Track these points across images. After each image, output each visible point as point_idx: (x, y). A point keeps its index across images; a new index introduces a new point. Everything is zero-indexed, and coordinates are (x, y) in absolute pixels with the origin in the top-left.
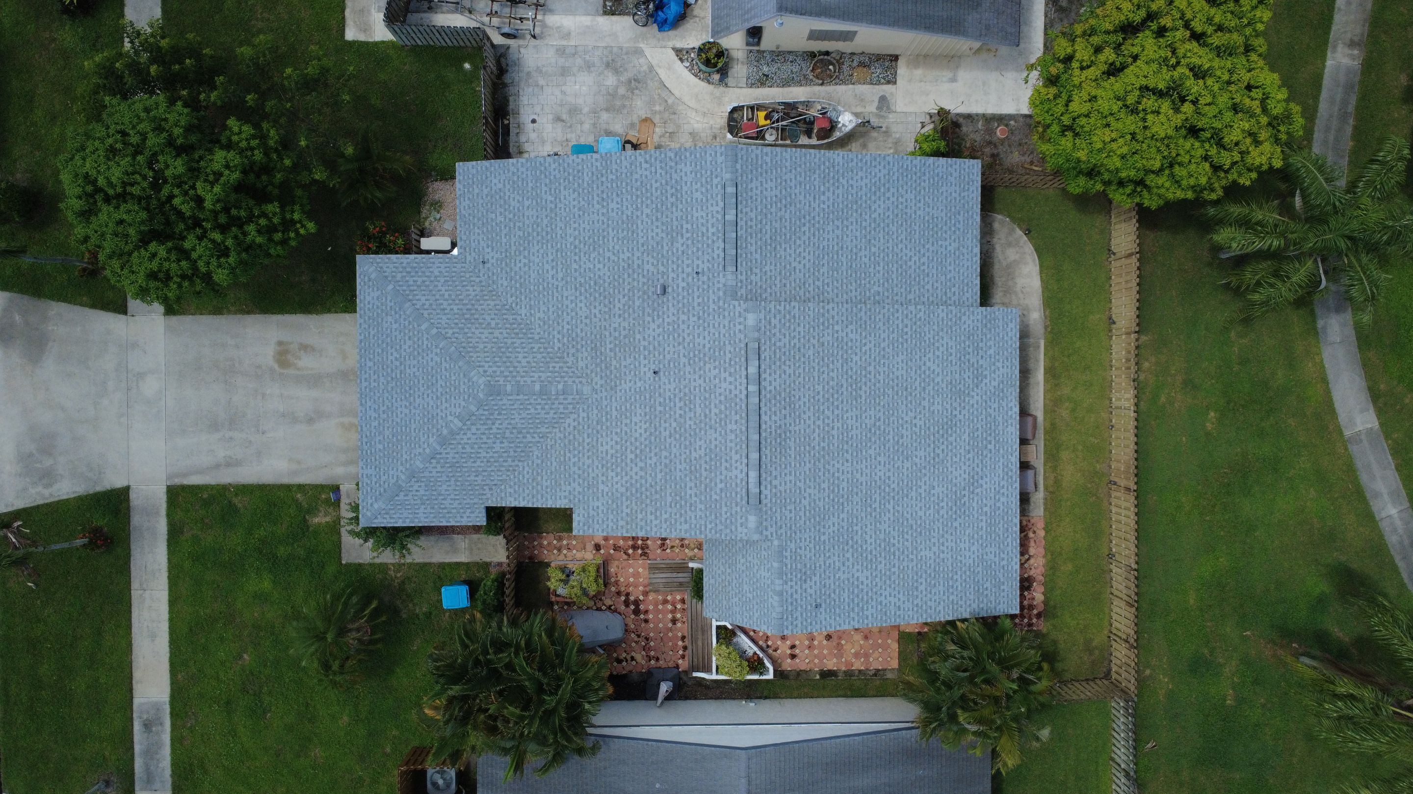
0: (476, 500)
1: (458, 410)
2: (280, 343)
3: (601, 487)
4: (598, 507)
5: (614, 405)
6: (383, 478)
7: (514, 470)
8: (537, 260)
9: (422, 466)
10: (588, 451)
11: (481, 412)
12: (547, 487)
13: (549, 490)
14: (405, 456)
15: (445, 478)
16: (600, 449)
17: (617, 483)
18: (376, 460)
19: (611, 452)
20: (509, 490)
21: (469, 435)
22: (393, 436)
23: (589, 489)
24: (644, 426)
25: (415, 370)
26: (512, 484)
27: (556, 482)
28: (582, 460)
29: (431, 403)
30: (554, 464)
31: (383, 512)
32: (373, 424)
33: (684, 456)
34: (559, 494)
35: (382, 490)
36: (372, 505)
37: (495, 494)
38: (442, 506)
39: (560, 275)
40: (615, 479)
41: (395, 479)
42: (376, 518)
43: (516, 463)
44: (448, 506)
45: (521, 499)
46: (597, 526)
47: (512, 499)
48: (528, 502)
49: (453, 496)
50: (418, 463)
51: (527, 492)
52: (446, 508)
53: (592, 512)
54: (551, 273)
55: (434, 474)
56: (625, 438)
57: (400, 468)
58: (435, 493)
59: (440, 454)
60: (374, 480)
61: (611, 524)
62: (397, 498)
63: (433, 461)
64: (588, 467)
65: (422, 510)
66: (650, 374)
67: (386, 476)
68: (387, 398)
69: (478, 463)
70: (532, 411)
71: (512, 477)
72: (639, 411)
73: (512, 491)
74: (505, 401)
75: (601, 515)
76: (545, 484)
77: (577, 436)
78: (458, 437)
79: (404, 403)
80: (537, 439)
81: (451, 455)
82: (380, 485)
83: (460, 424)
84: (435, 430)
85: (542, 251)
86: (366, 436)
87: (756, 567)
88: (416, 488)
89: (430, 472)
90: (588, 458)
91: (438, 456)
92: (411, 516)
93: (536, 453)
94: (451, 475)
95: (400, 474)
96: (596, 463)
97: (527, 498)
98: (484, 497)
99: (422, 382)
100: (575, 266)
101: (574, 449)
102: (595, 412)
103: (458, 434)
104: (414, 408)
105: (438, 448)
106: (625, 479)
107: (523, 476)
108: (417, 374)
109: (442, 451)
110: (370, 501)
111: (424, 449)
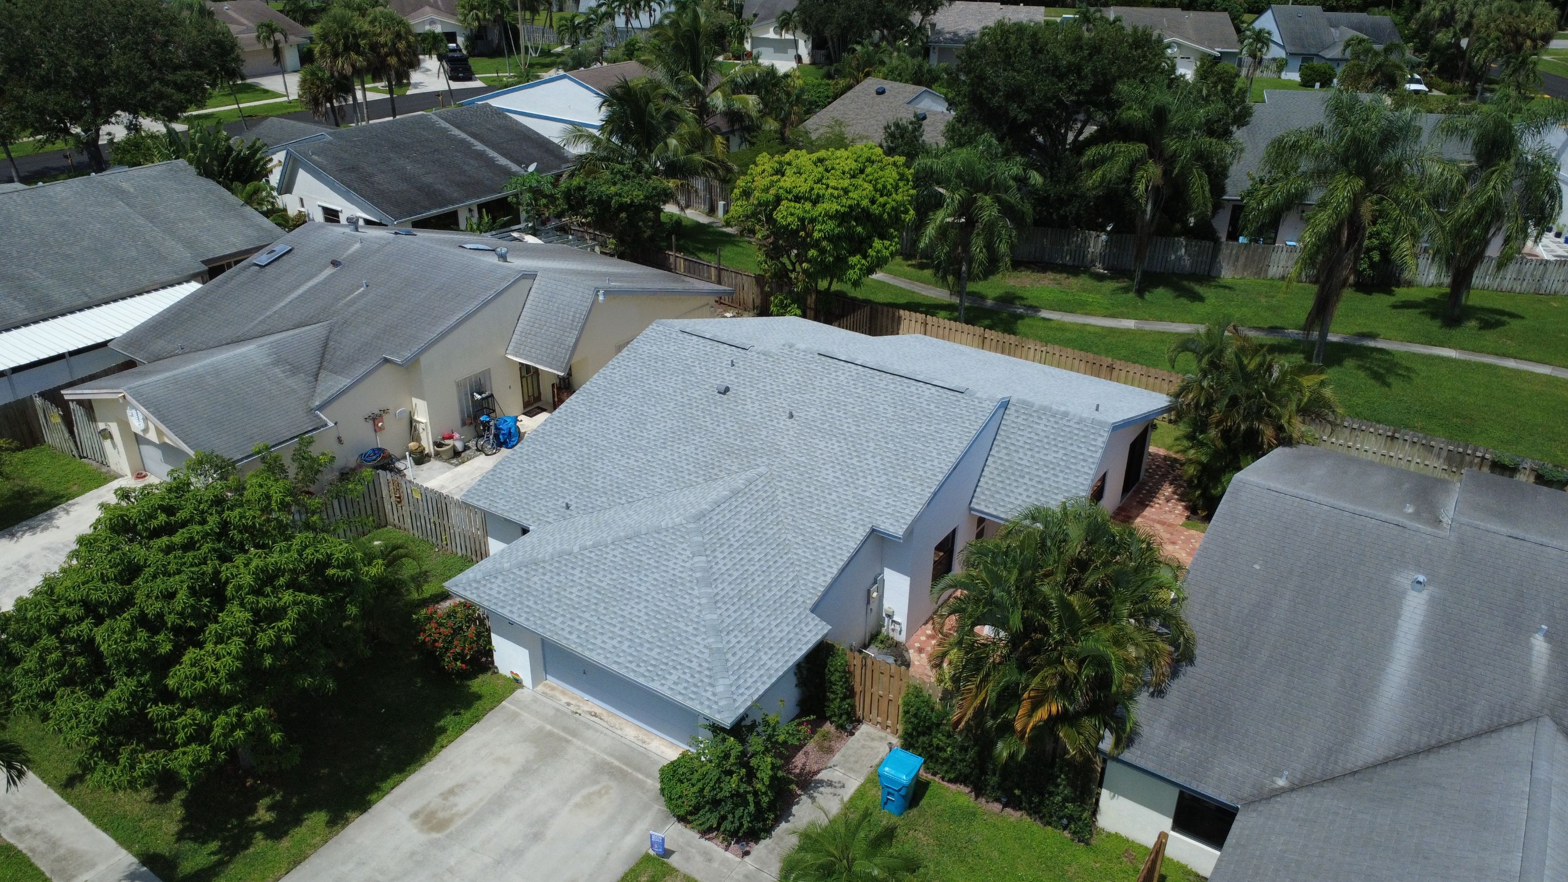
0: (797, 612)
1: (688, 553)
2: (415, 815)
3: (867, 494)
4: (888, 503)
5: (794, 456)
6: (694, 665)
7: (792, 564)
8: (610, 468)
9: (715, 617)
10: (823, 492)
11: (707, 538)
12: (833, 541)
13: (838, 540)
14: (690, 629)
15: (747, 613)
16: (829, 482)
17: (873, 480)
18: (666, 664)
19: (838, 474)
20: (810, 577)
21: (722, 562)
22: (657, 631)
23: (862, 505)
24: (834, 442)
25: (609, 576)
26: (805, 571)
27: (834, 530)
28: (828, 500)
29: (656, 576)
30: (813, 525)
31: (734, 688)
32: (625, 647)
33: (884, 423)
34: (848, 533)
35: (707, 673)
36: (714, 694)
37: (804, 592)
38: (777, 640)
39: (641, 455)
40: (869, 480)
41: (706, 651)
42: (735, 700)
43: (786, 557)
44: (781, 635)
45: (829, 570)
46: (907, 511)
47: (823, 578)
48: (836, 564)
49: (774, 623)
50: (708, 617)
51: (824, 561)
52: (781, 639)
53: (889, 511)
54: (632, 461)
55: (734, 616)
56: (833, 459)
57: (698, 639)
58: (755, 633)
59: (717, 594)
60: (687, 677)
61: (913, 499)
62: (729, 664)
63: (719, 605)
64: (839, 497)
65: (765, 658)
66: (789, 422)
67: (695, 660)
68: (612, 618)
69: (758, 580)
70: (744, 510)
71: (797, 568)
72: (816, 441)
73: (813, 574)
74: (716, 518)
75: (898, 503)
76: (828, 541)
77: (801, 496)
78: (714, 570)
79: (632, 603)
80: (776, 528)
81: (728, 589)
82: (700, 672)
83: (704, 558)
84: (688, 584)
85: (606, 462)
86: (631, 662)
87: (1032, 435)
88: (734, 641)
89: (729, 616)
90: (830, 494)
91: (718, 598)
92: (762, 672)
93: (789, 537)
94: (748, 606)
95: (705, 643)
96: (840, 490)
97: (831, 564)
98: (799, 603)
99: (627, 576)
100: (643, 442)
101: (812, 502)
102: (789, 473)
103: (711, 567)
104: (647, 595)
105: (709, 590)
106: (874, 472)
107: (805, 557)
108: (614, 577)
109: (716, 591)
110: (709, 695)
111: (699, 604)
